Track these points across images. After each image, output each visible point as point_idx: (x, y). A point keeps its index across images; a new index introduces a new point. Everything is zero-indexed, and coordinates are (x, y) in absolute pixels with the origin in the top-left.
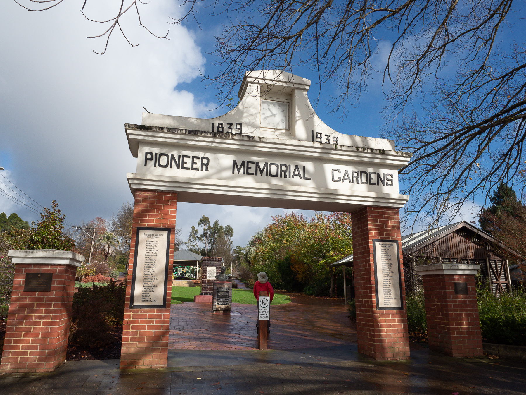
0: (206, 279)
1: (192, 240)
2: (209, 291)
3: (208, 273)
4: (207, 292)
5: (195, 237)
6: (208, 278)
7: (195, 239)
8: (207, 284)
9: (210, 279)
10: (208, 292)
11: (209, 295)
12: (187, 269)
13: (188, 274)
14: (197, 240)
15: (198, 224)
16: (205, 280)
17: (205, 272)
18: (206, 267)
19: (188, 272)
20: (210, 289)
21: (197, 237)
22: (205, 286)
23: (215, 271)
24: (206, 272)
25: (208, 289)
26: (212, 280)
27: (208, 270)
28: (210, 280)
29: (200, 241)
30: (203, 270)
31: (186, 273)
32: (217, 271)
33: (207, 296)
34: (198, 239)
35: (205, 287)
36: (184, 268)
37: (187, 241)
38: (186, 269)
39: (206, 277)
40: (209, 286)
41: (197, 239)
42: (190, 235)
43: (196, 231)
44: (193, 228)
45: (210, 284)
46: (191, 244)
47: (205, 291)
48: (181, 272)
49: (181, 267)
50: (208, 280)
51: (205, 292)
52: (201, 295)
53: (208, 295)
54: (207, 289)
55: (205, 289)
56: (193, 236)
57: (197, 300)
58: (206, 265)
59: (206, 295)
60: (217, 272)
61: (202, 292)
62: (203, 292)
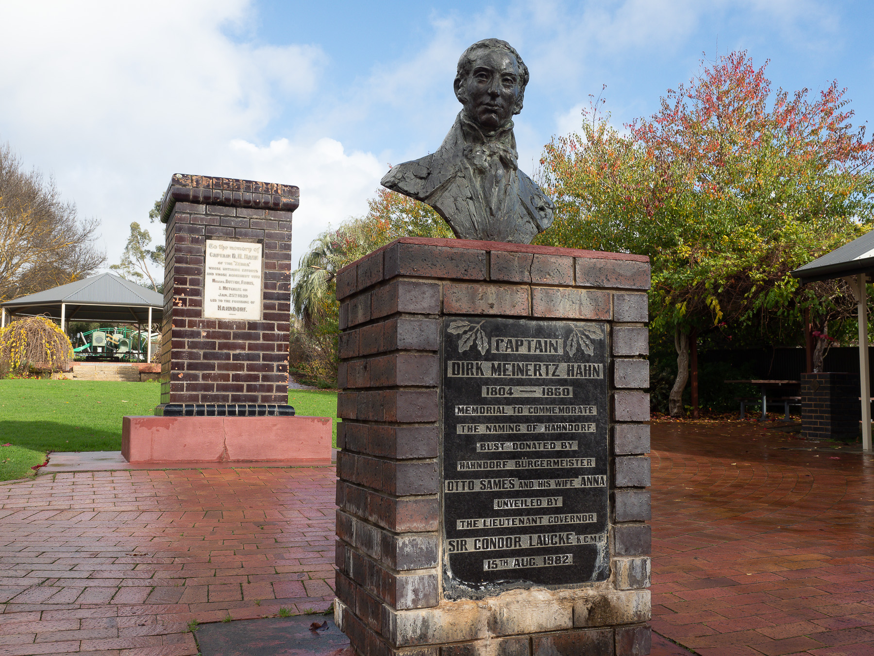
0: (199, 314)
1: (133, 259)
2: (221, 388)
3: (208, 279)
4: (204, 398)
5: (141, 252)
6: (210, 311)
7: (143, 257)
8: (205, 345)
9: (226, 316)
10: (215, 398)
11: (222, 413)
12: (121, 336)
13: (123, 349)
14: (148, 259)
15: (151, 216)
16: (192, 324)
17: (188, 271)
18: (195, 241)
19: (124, 343)
20: (226, 378)
21: (148, 252)
22: (191, 356)
23: (257, 265)
24: (201, 272)
25: (215, 378)
26: (240, 325)
27: (210, 262)
28: (222, 324)
29: (155, 264)
30: (179, 260)
31: (117, 347)
32: (266, 266)
33: (205, 418)
34: (152, 256)
35: (191, 367)
36: (112, 333)
37: (118, 263)
38: (117, 337)
39: (199, 303)
40: (216, 357)
41: (148, 257)
42: (127, 248)
43: (145, 236)
44: (135, 227)
45: (222, 346)
46: (131, 269)
47: (190, 388)
48: (104, 344)
49: (104, 332)
50: (210, 324)
51: (195, 398)
52: (167, 413)
53: (211, 413)
54: (205, 377)
55: (195, 377)
56: (137, 249)
57: (139, 449)
58: (197, 231)
59: (200, 413)
60: (266, 277)
61: (173, 398)
62: (181, 398)
